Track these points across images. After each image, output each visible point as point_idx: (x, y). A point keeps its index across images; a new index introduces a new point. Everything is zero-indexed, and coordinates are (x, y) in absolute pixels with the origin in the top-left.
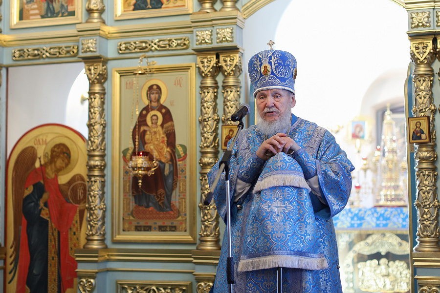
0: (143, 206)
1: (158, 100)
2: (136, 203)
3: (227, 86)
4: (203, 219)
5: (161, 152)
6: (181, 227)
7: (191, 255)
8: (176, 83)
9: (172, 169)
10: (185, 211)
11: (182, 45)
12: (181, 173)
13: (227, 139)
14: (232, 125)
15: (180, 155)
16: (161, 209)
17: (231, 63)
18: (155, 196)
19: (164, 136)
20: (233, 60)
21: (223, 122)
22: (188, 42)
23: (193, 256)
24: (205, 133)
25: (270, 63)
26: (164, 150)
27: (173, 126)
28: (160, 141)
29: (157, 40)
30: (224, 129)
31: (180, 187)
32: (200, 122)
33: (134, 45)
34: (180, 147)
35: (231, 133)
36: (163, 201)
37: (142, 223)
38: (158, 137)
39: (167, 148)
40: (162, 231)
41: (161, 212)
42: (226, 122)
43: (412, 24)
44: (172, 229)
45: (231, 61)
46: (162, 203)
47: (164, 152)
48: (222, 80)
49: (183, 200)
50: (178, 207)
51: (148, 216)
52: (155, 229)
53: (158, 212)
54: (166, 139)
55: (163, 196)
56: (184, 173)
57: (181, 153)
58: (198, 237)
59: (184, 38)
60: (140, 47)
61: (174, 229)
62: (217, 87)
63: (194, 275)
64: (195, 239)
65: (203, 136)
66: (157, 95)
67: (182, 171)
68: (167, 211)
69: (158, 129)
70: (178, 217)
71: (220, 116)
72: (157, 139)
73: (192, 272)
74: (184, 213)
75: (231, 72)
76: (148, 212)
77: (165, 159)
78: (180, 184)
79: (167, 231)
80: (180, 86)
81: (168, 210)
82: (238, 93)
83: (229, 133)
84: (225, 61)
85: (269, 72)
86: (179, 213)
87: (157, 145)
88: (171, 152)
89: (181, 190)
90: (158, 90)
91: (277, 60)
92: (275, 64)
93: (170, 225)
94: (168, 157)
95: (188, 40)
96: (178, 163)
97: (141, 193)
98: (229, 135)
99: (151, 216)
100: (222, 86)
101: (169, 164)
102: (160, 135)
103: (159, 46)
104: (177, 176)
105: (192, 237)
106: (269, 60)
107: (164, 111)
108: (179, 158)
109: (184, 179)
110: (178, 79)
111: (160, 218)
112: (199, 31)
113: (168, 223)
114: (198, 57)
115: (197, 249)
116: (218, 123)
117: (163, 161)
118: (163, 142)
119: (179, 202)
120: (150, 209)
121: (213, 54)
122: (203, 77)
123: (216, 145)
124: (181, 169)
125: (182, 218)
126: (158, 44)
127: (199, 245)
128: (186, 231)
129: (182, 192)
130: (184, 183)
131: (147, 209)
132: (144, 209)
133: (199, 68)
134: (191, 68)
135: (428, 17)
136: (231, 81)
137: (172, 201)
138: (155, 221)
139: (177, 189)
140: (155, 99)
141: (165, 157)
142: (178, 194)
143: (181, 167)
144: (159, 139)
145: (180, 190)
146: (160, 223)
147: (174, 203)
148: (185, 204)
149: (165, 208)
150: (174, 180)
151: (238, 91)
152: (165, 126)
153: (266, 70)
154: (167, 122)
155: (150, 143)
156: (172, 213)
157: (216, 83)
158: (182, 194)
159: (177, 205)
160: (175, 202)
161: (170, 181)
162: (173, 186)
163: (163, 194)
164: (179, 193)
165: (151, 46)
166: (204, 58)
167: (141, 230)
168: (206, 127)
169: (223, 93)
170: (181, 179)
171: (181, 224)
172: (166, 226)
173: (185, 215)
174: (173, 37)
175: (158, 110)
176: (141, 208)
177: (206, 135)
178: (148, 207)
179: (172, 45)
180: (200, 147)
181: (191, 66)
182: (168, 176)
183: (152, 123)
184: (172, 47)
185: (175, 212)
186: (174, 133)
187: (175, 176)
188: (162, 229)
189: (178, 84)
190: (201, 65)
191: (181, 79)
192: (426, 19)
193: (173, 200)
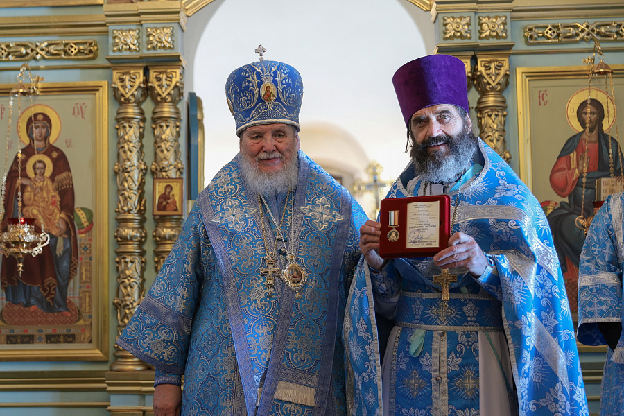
0: (19, 303)
1: (46, 138)
2: (7, 299)
3: (160, 118)
4: (120, 323)
5: (49, 220)
6: (82, 336)
7: (104, 379)
8: (76, 112)
9: (68, 246)
10: (90, 312)
11: (86, 52)
12: (82, 251)
13: (163, 200)
14: (169, 178)
15: (82, 224)
16: (49, 308)
17: (168, 83)
18: (40, 287)
19: (56, 194)
20: (171, 78)
21: (153, 173)
22: (96, 48)
23: (107, 381)
24: (125, 189)
25: (275, 83)
26: (55, 217)
27: (71, 179)
28: (49, 202)
29: (46, 44)
30: (157, 184)
31: (81, 274)
32: (116, 173)
33: (7, 49)
34: (81, 212)
35: (168, 190)
36: (52, 296)
37: (18, 331)
38: (45, 195)
39: (60, 213)
40: (51, 343)
41: (50, 314)
42: (159, 173)
43: (445, 33)
44: (68, 340)
45: (169, 79)
46: (51, 299)
47: (55, 219)
48: (153, 108)
49: (87, 294)
50: (78, 305)
51: (28, 320)
52: (40, 341)
53: (45, 314)
54: (58, 199)
55: (53, 288)
56: (88, 251)
57: (83, 220)
58: (112, 350)
59: (90, 41)
60: (18, 53)
61: (71, 339)
62: (144, 120)
63: (109, 411)
64: (106, 354)
65: (123, 195)
66: (44, 131)
67: (86, 249)
68: (60, 312)
69: (45, 183)
70: (79, 320)
71: (149, 164)
72: (44, 198)
73: (107, 406)
74: (88, 315)
75: (167, 97)
76: (28, 314)
77: (57, 231)
78: (82, 270)
79: (60, 342)
80: (83, 117)
81: (61, 309)
82: (178, 129)
83: (166, 191)
84: (159, 79)
85: (273, 96)
86: (79, 314)
87: (43, 208)
88: (67, 219)
89: (84, 279)
90: (45, 122)
91: (285, 79)
92: (282, 84)
93: (65, 333)
94: (63, 227)
95: (96, 45)
96: (79, 236)
97: (17, 284)
98: (165, 194)
99: (33, 320)
100: (152, 118)
101: (64, 238)
102: (48, 192)
103: (48, 52)
104: (77, 257)
105: (101, 351)
106: (274, 77)
107: (55, 155)
108: (79, 229)
109: (89, 261)
110: (79, 106)
111: (48, 323)
112: (117, 30)
113: (61, 330)
114: (115, 73)
115: (111, 370)
116: (144, 174)
117: (54, 233)
118: (54, 203)
119: (80, 298)
120: (32, 309)
121: (139, 68)
122: (121, 103)
123: (142, 208)
124: (83, 246)
125: (85, 321)
126: (47, 49)
127: (114, 363)
128: (90, 342)
129: (85, 282)
130: (88, 268)
131: (27, 309)
132: (22, 308)
133: (115, 89)
134: (101, 89)
135: (468, 24)
136: (167, 110)
137: (68, 296)
138: (40, 327)
139: (77, 277)
140: (40, 136)
141: (58, 228)
142: (78, 285)
143: (82, 242)
144: (46, 200)
145: (81, 278)
146: (48, 330)
147: (72, 299)
148: (90, 300)
149: (57, 307)
150: (71, 262)
151: (177, 127)
152: (57, 178)
153: (268, 93)
154: (61, 173)
155: (32, 205)
156: (69, 315)
157: (142, 113)
158: (85, 285)
159: (77, 301)
160: (73, 297)
161: (65, 264)
162: (70, 273)
163: (54, 284)
164: (80, 282)
165: (35, 52)
166: (123, 74)
167: (16, 343)
168: (127, 181)
169: (154, 129)
170: (83, 261)
171: (84, 331)
172: (58, 336)
173: (90, 317)
174: (72, 40)
175: (45, 153)
176: (16, 308)
177: (126, 194)
178: (28, 305)
179: (70, 52)
180: (116, 212)
181: (101, 87)
182: (61, 257)
183: (35, 174)
184: (70, 55)
185: (74, 313)
186: (73, 189)
187: (73, 258)
188: (51, 339)
189: (78, 113)
190: (119, 85)
191: (83, 107)
192: (466, 27)
193: (70, 294)
